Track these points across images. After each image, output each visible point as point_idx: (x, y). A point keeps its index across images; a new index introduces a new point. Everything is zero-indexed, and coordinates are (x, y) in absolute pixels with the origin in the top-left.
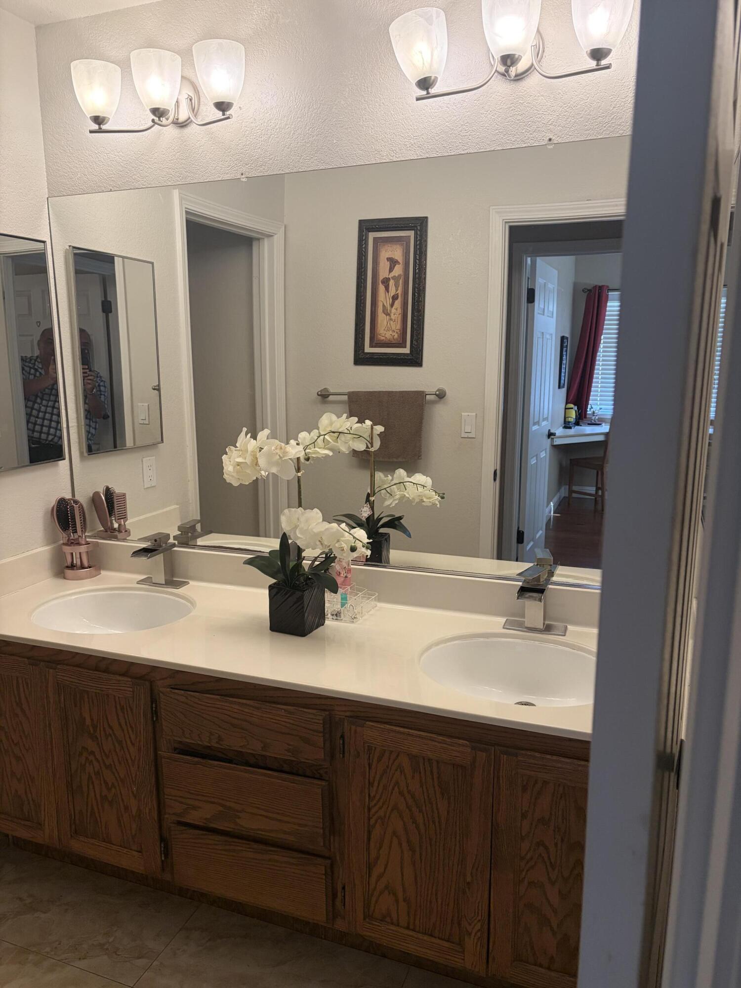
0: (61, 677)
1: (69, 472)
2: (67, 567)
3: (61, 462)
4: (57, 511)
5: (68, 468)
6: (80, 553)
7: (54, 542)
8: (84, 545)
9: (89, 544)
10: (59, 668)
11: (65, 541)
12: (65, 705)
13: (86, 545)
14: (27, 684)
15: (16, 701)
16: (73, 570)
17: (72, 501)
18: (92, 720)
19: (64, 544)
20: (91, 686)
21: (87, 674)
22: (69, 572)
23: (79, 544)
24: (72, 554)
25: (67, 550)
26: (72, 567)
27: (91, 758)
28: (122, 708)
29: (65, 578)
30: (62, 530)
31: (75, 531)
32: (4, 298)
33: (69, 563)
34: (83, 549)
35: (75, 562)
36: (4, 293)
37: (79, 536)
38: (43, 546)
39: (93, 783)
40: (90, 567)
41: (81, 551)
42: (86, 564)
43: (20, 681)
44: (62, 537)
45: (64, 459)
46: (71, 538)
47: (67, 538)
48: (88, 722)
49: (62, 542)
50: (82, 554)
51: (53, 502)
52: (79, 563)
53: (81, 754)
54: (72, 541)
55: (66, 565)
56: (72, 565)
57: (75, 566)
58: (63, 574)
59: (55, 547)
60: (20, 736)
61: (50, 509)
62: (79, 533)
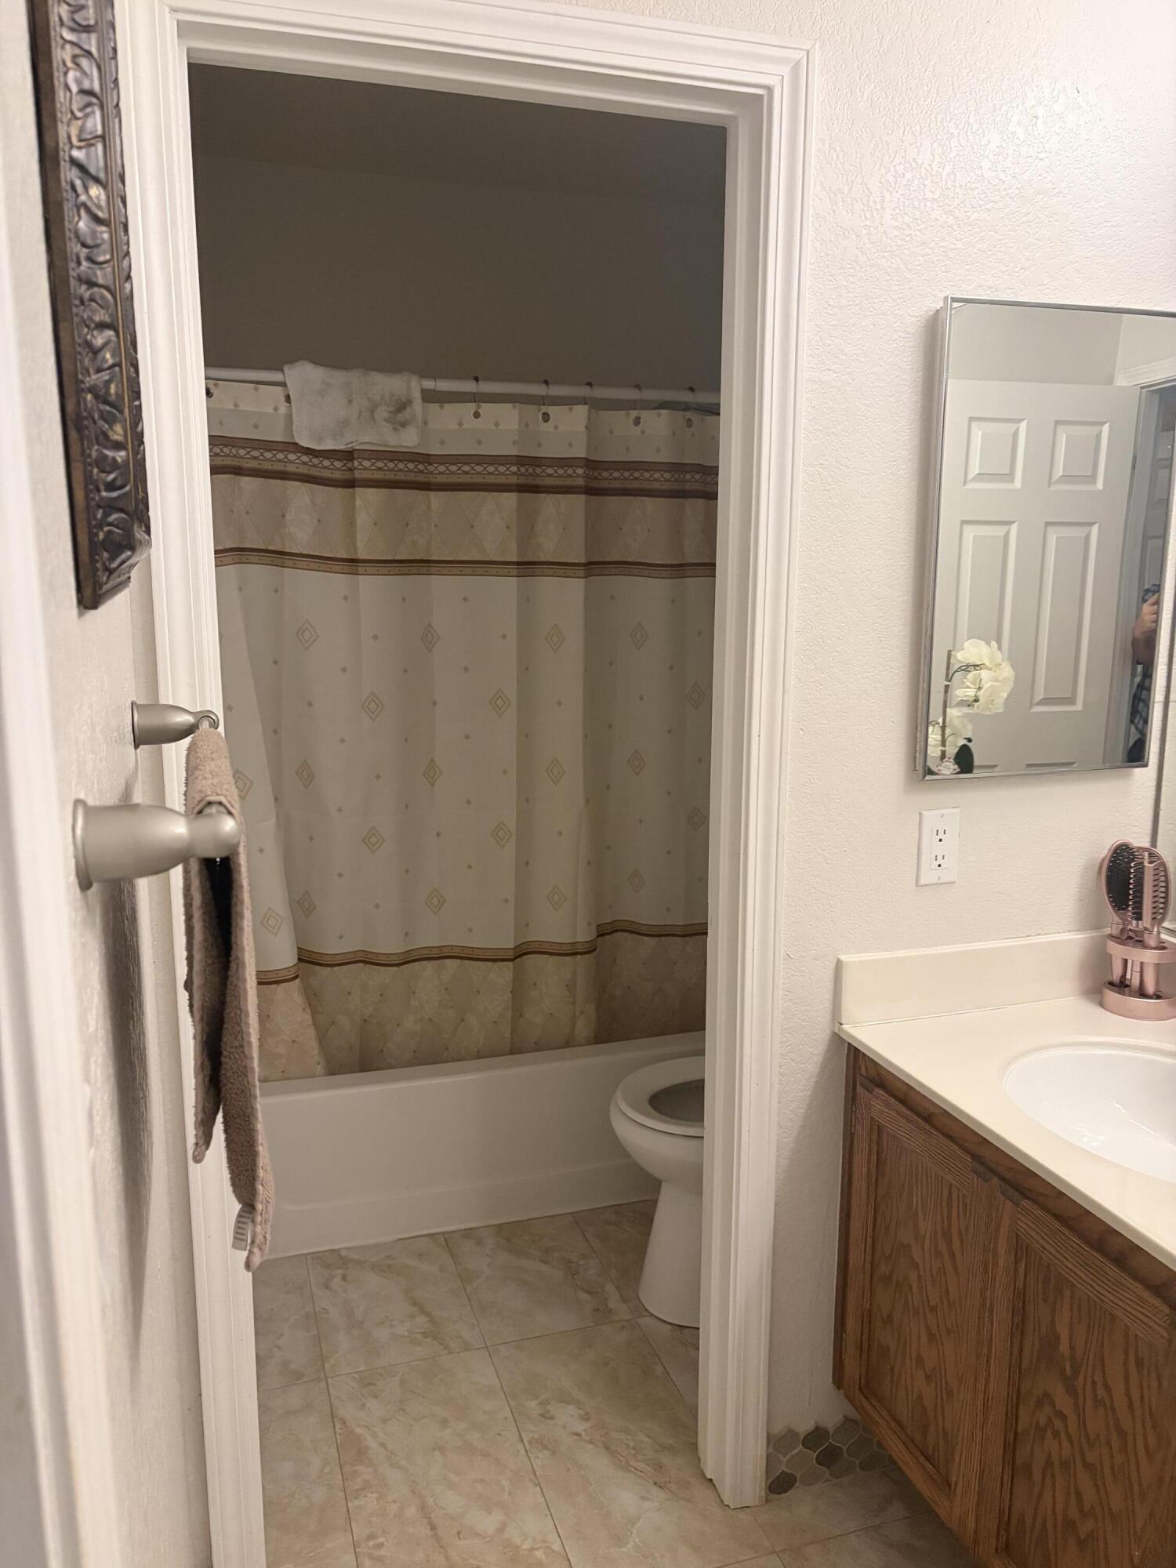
0: (1026, 1227)
1: (1152, 793)
2: (1111, 984)
3: (1137, 771)
4: (1110, 869)
5: (1153, 783)
6: (1142, 963)
7: (1097, 927)
8: (1152, 948)
9: (1164, 948)
10: (1023, 1206)
11: (1115, 931)
12: (1025, 1284)
13: (1156, 948)
14: (965, 1205)
15: (943, 1228)
16: (1123, 994)
17: (1146, 854)
18: (1072, 1347)
19: (1111, 936)
20: (1081, 1278)
21: (1076, 1246)
22: (1112, 996)
23: (1141, 944)
24: (1125, 962)
25: (1117, 951)
26: (1122, 986)
27: (1058, 1424)
28: (1139, 1363)
29: (1101, 1005)
30: (1113, 907)
31: (1139, 917)
32: (1134, 467)
33: (1115, 978)
34: (1149, 957)
35: (1128, 976)
36: (1135, 458)
37: (1146, 929)
38: (1069, 931)
39: (1053, 1476)
40: (1158, 997)
41: (1144, 960)
42: (1150, 988)
43: (955, 1196)
44: (1113, 921)
45: (1146, 765)
46: (1130, 927)
47: (1121, 927)
48: (1064, 1347)
49: (1108, 931)
50: (1144, 965)
51: (1104, 850)
52: (1136, 982)
53: (1039, 1403)
54: (1130, 934)
55: (1109, 979)
56: (1121, 982)
57: (1127, 986)
58: (1100, 995)
59: (1092, 937)
60: (941, 1297)
61: (1099, 861)
62: (1146, 921)
